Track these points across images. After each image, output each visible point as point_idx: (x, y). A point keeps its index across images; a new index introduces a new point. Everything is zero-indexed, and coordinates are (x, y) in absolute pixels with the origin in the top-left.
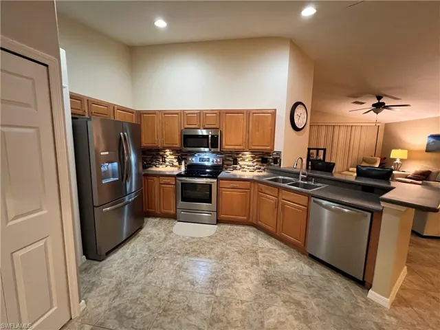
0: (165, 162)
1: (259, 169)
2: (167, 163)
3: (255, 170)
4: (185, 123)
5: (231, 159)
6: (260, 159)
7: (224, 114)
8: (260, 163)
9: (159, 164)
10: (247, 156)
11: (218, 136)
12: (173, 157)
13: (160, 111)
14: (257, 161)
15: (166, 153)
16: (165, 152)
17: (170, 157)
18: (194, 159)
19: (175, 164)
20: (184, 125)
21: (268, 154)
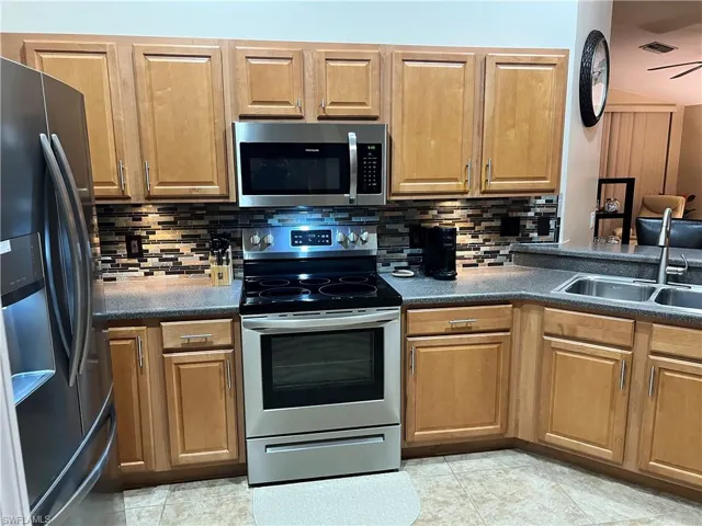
0: (141, 255)
1: (494, 254)
2: (152, 262)
3: (480, 259)
4: (245, 93)
5: (401, 228)
6: (497, 223)
7: (397, 64)
8: (495, 237)
9: (116, 268)
10: (457, 214)
11: (379, 146)
12: (177, 234)
13: (120, 40)
14: (488, 230)
15: (145, 221)
16: (138, 217)
17: (161, 235)
18: (270, 238)
19: (185, 261)
20: (236, 105)
21: (523, 203)
